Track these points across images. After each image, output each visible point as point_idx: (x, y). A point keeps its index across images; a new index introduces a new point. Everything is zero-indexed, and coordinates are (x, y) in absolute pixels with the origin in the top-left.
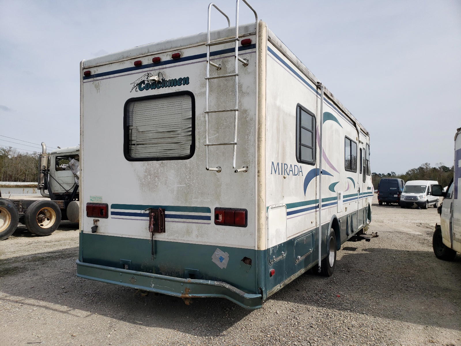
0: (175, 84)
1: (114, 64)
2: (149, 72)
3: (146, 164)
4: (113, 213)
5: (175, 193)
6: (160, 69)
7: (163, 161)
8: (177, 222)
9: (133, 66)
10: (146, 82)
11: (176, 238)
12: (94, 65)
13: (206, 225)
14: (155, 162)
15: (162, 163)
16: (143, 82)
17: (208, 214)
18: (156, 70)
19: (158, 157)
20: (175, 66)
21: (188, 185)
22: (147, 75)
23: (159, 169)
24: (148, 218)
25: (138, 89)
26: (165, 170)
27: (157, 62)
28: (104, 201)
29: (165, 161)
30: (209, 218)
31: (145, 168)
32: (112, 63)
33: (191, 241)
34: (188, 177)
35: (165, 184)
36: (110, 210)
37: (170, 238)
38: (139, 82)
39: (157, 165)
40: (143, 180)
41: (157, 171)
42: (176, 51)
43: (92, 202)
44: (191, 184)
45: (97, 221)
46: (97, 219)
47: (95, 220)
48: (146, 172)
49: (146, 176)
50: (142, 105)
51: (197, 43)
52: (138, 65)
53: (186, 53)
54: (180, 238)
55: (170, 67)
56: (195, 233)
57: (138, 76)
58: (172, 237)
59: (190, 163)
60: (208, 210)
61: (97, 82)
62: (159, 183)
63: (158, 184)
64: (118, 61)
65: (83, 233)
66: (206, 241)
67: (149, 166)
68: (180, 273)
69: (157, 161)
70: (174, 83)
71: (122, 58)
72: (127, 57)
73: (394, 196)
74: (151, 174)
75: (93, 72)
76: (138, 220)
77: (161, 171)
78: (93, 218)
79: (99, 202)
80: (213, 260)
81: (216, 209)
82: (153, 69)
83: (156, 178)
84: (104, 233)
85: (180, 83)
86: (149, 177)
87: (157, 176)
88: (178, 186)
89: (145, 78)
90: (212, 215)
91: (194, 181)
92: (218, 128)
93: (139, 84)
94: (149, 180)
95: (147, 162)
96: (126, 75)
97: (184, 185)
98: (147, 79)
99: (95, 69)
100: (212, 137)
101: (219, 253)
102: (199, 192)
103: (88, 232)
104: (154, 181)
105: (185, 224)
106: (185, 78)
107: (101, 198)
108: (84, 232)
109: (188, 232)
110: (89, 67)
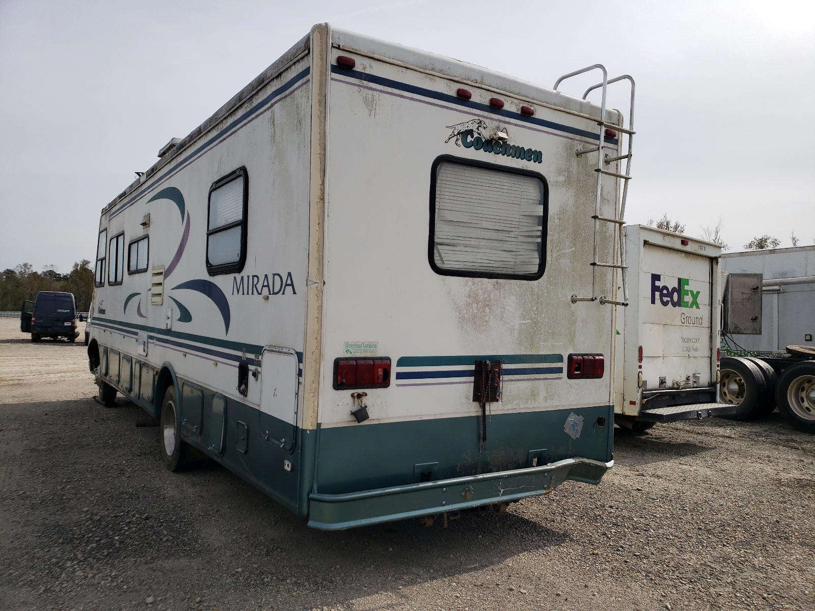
0: (522, 156)
1: (412, 72)
2: (481, 119)
3: (470, 283)
4: (400, 376)
5: (516, 333)
6: (500, 121)
7: (499, 280)
8: (519, 380)
9: (453, 93)
10: (476, 135)
11: (517, 407)
12: (365, 51)
13: (557, 381)
14: (485, 280)
15: (497, 283)
16: (470, 132)
17: (559, 365)
18: (494, 120)
19: (491, 271)
20: (523, 127)
21: (535, 320)
22: (478, 123)
23: (493, 294)
24: (472, 379)
25: (460, 142)
26: (502, 296)
27: (495, 107)
28: (380, 353)
29: (502, 280)
30: (560, 370)
31: (468, 289)
32: (407, 68)
33: (539, 407)
34: (535, 308)
35: (501, 320)
36: (395, 370)
37: (506, 407)
38: (463, 129)
39: (489, 285)
40: (465, 311)
41: (489, 296)
42: (526, 103)
43: (348, 355)
44: (539, 319)
45: (359, 396)
46: (360, 391)
47: (356, 395)
48: (469, 296)
49: (470, 303)
50: (467, 175)
51: (555, 105)
52: (463, 98)
53: (540, 114)
54: (522, 406)
55: (516, 125)
56: (543, 394)
57: (462, 117)
58: (510, 407)
59: (538, 286)
60: (559, 358)
61: (371, 92)
62: (492, 317)
63: (489, 318)
64: (423, 70)
65: (321, 429)
66: (558, 404)
67: (476, 286)
68: (520, 462)
69: (489, 278)
70: (520, 153)
71: (430, 66)
72: (441, 71)
73: (65, 325)
74: (479, 301)
75: (360, 65)
76: (452, 383)
77: (495, 296)
78: (352, 391)
79: (369, 355)
80: (566, 431)
81: (570, 356)
82: (489, 116)
83: (487, 308)
84: (378, 419)
85: (529, 156)
86: (475, 305)
87: (487, 305)
88: (522, 322)
89: (474, 127)
90: (564, 365)
91: (543, 315)
92: (575, 240)
93: (462, 133)
94: (475, 311)
95: (471, 279)
96: (437, 105)
97: (529, 321)
98: (478, 129)
99: (367, 62)
100: (567, 251)
101: (572, 418)
102: (550, 331)
103: (337, 423)
104: (483, 313)
105: (530, 383)
106: (536, 151)
107: (373, 345)
108: (323, 427)
109: (534, 395)
110: (352, 50)
